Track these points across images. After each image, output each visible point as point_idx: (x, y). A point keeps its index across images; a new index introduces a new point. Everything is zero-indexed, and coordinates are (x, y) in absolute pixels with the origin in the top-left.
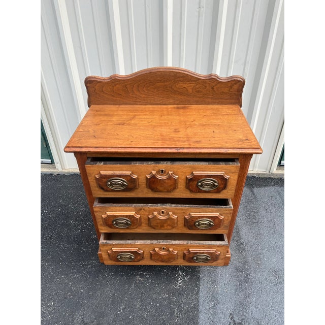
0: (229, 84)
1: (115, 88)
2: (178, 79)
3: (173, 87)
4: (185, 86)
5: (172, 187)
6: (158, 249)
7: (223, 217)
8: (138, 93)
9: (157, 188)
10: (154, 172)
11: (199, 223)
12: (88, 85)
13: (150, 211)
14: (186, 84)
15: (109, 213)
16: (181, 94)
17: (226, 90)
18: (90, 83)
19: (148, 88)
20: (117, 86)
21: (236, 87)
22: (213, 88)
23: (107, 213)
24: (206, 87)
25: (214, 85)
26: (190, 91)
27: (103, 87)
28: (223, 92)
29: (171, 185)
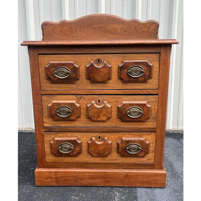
0: (148, 25)
1: (63, 29)
2: (110, 22)
3: (106, 28)
4: (115, 27)
5: (107, 76)
6: (94, 138)
7: (150, 106)
8: (80, 33)
9: (94, 78)
10: (92, 62)
11: (130, 112)
12: (44, 27)
13: (88, 99)
14: (115, 25)
15: (54, 102)
16: (112, 33)
17: (146, 29)
18: (45, 26)
19: (88, 29)
20: (65, 27)
21: (152, 27)
22: (136, 28)
23: (53, 101)
24: (130, 27)
25: (137, 26)
26: (119, 30)
27: (55, 28)
28: (143, 31)
29: (106, 74)
